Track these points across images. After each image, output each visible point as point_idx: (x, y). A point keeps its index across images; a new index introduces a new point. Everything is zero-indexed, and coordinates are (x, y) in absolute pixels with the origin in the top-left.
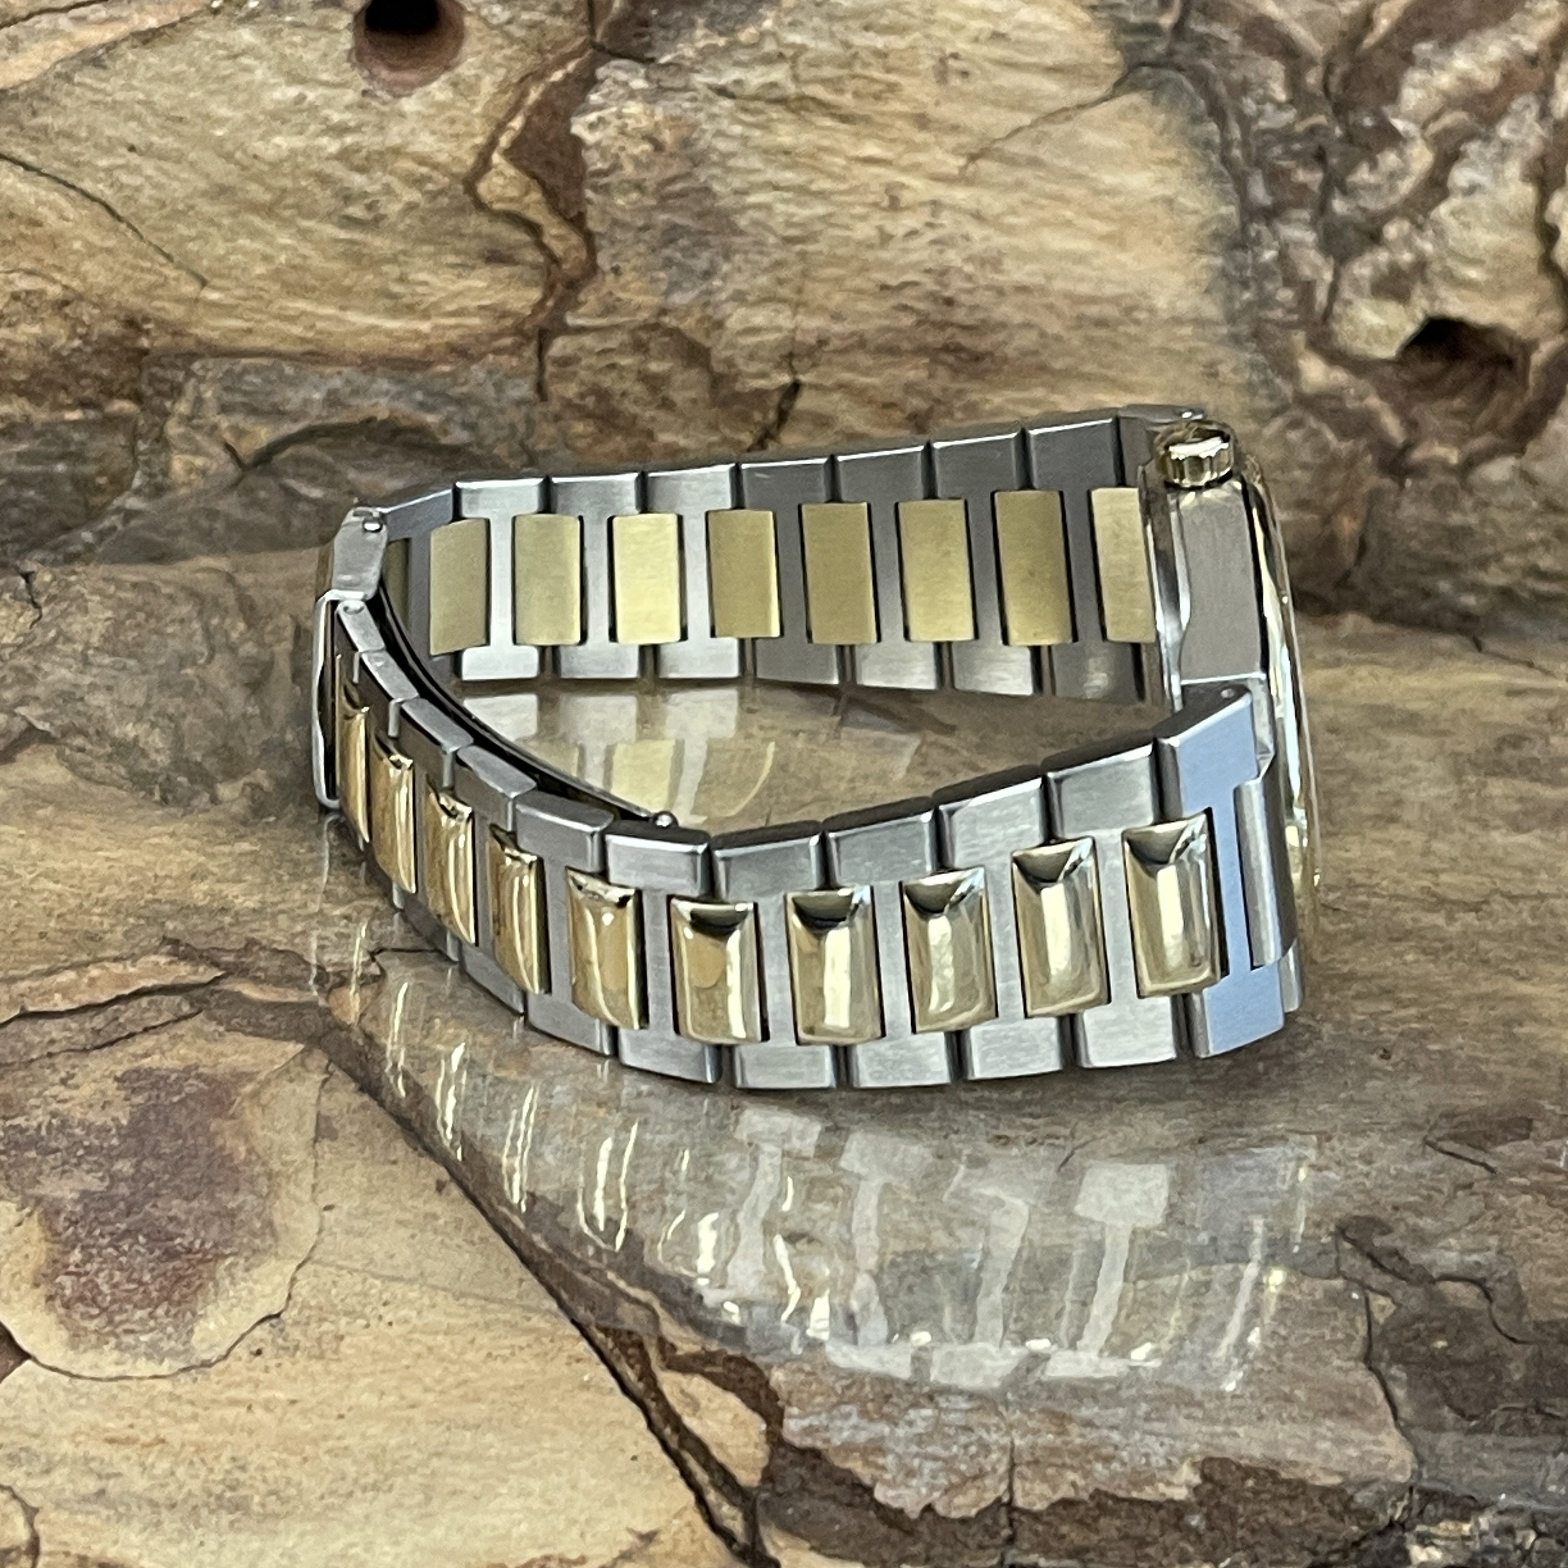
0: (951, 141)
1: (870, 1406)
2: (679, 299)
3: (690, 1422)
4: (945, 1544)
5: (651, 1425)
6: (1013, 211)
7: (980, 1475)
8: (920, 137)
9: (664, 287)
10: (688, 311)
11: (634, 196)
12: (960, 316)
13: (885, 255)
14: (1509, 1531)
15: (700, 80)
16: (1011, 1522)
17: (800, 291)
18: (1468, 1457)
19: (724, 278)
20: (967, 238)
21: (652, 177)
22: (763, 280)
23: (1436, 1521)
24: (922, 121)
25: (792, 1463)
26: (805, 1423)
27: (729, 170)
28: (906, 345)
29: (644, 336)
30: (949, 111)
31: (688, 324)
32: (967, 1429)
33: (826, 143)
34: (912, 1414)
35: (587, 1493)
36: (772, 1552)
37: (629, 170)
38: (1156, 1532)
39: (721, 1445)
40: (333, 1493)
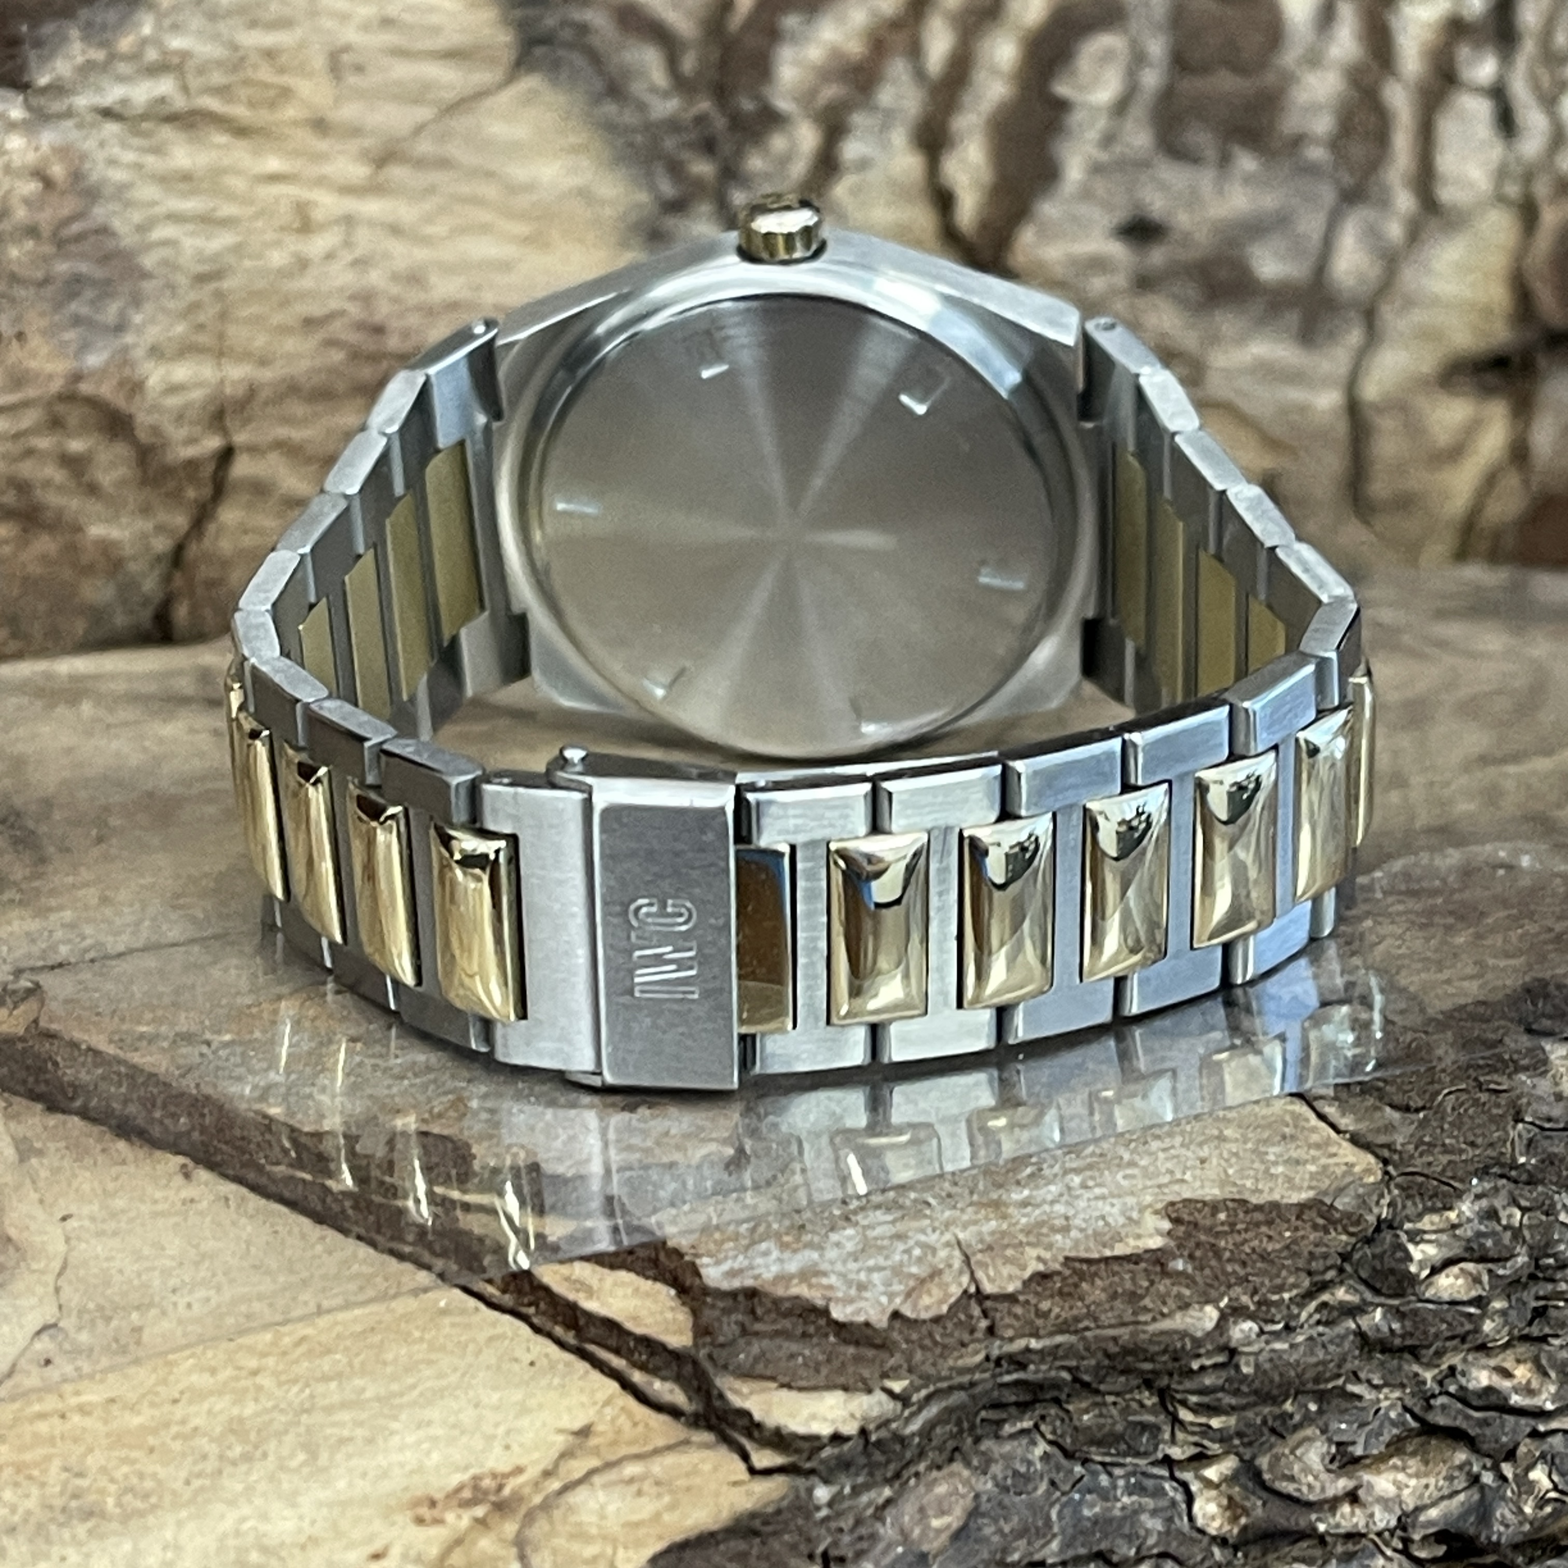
0: (354, 145)
1: (787, 1239)
2: (94, 360)
3: (590, 1305)
4: (923, 1348)
5: (537, 1330)
6: (429, 219)
7: (935, 1274)
8: (323, 145)
9: (73, 347)
10: (102, 373)
11: (30, 244)
12: (393, 343)
13: (306, 282)
14: (1492, 1214)
15: (82, 101)
16: (985, 1314)
17: (221, 336)
18: (1431, 1145)
19: (140, 330)
20: (387, 256)
21: (46, 218)
22: (180, 329)
23: (1420, 1216)
24: (320, 125)
25: (726, 1311)
26: (726, 1267)
27: (128, 204)
28: (341, 386)
29: (61, 408)
30: (349, 112)
31: (106, 390)
32: (900, 1237)
33: (226, 161)
34: (834, 1237)
35: (496, 1408)
36: (737, 1401)
37: (21, 214)
38: (1145, 1284)
39: (635, 1318)
40: (199, 1475)
